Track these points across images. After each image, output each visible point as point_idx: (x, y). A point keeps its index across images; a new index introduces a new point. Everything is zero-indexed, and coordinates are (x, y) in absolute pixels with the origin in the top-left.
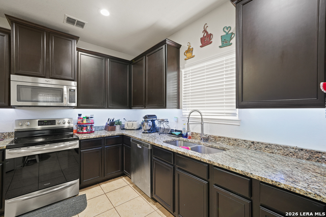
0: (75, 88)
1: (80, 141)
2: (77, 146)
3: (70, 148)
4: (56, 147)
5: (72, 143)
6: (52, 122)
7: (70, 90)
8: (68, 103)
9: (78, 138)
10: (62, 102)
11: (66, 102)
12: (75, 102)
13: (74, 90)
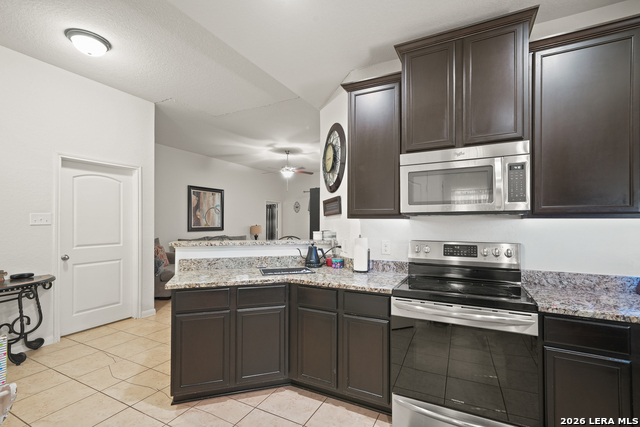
0: (525, 159)
1: (543, 317)
2: (533, 330)
3: (513, 329)
4: (478, 316)
5: (519, 317)
6: (471, 250)
7: (511, 167)
8: (507, 202)
9: (537, 307)
10: (491, 200)
11: (501, 202)
12: (524, 200)
13: (523, 166)
